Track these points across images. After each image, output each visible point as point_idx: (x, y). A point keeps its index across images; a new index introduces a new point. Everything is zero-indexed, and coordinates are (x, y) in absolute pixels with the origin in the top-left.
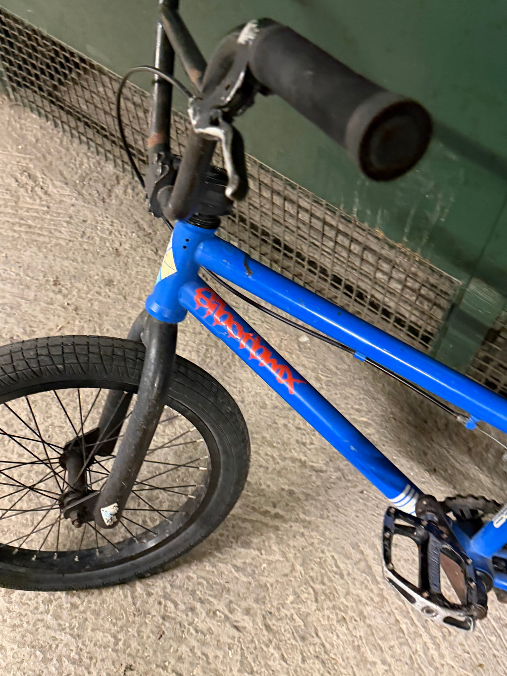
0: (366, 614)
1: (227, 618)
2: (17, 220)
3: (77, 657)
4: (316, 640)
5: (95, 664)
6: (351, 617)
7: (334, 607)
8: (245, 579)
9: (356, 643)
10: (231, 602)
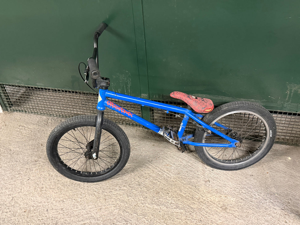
0: (151, 175)
1: (120, 189)
2: (24, 136)
3: (86, 213)
4: (142, 184)
5: (92, 212)
6: (148, 177)
7: (143, 177)
8: (121, 181)
9: (151, 181)
10: (119, 186)
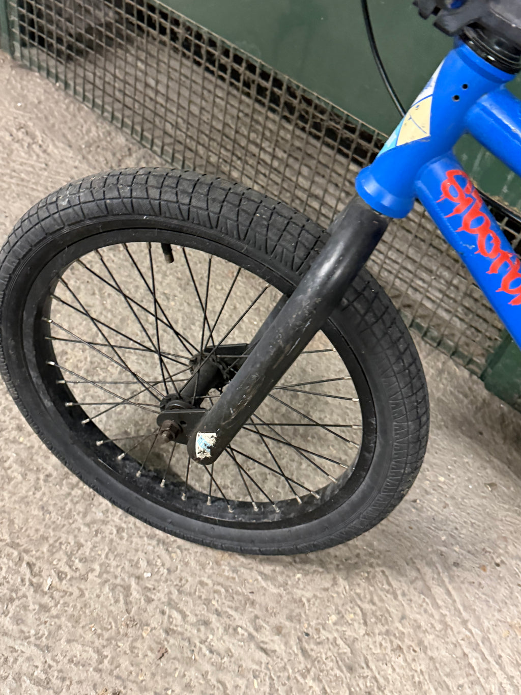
0: (426, 643)
1: (251, 637)
3: (43, 677)
4: (367, 672)
5: (69, 687)
6: (409, 647)
7: (387, 633)
8: (275, 591)
9: (417, 679)
10: (256, 617)
